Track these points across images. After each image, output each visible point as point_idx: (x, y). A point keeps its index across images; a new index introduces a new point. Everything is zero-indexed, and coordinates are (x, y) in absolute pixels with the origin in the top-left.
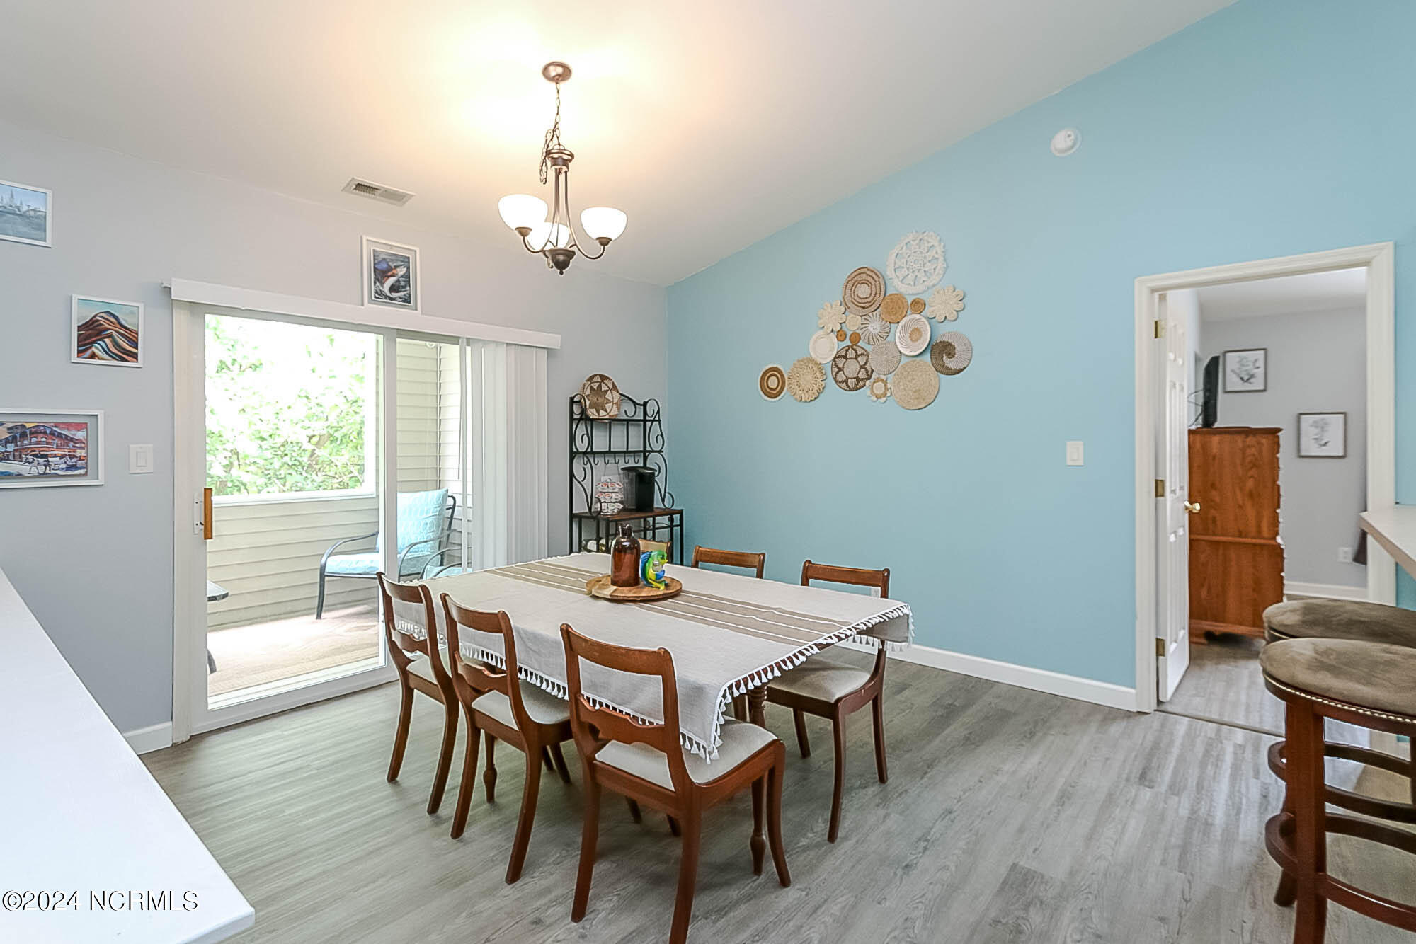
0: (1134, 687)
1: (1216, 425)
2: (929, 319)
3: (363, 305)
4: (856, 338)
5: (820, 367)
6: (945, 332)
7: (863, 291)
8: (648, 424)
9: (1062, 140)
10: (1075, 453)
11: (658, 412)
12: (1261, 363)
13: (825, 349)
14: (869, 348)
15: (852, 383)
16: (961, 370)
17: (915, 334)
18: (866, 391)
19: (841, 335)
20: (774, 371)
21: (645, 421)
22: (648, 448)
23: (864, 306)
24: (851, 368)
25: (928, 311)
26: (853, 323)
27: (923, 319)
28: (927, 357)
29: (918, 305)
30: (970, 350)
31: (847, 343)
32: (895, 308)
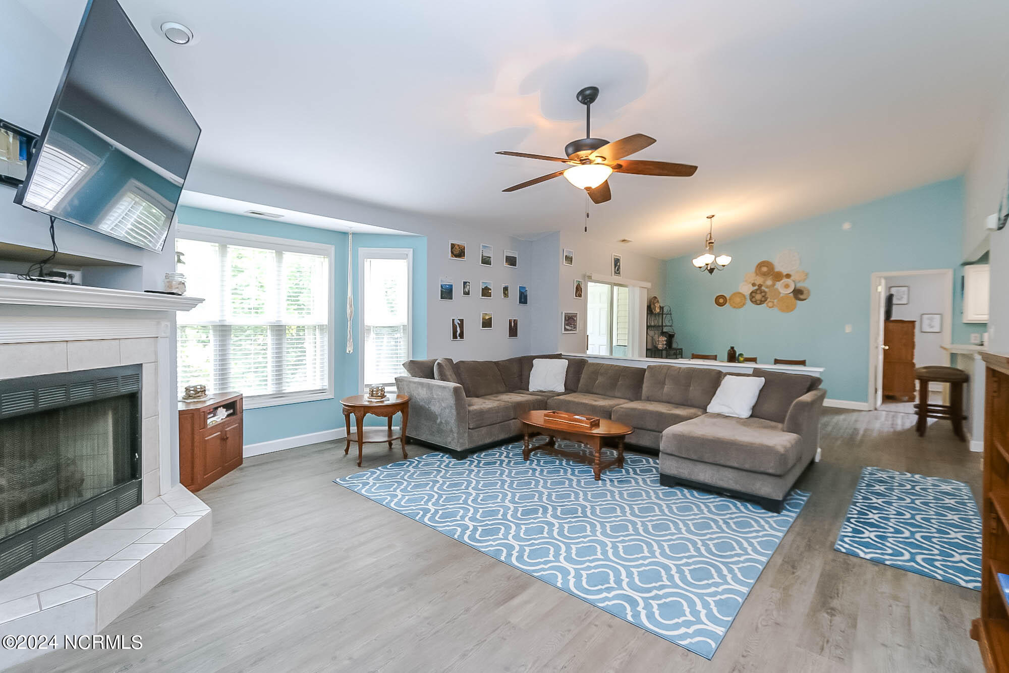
0: (867, 402)
1: (892, 319)
2: (794, 281)
3: (612, 275)
4: (760, 286)
5: (744, 296)
6: (799, 286)
7: (765, 269)
8: (664, 316)
9: (847, 226)
10: (848, 329)
11: (670, 310)
12: (906, 293)
13: (747, 290)
14: (766, 290)
15: (758, 302)
16: (805, 299)
17: (787, 286)
18: (764, 305)
19: (754, 285)
20: (722, 297)
21: (663, 314)
22: (664, 325)
23: (764, 275)
24: (758, 297)
25: (792, 278)
26: (759, 280)
27: (791, 281)
28: (792, 294)
29: (788, 276)
30: (809, 292)
31: (756, 287)
32: (778, 276)
